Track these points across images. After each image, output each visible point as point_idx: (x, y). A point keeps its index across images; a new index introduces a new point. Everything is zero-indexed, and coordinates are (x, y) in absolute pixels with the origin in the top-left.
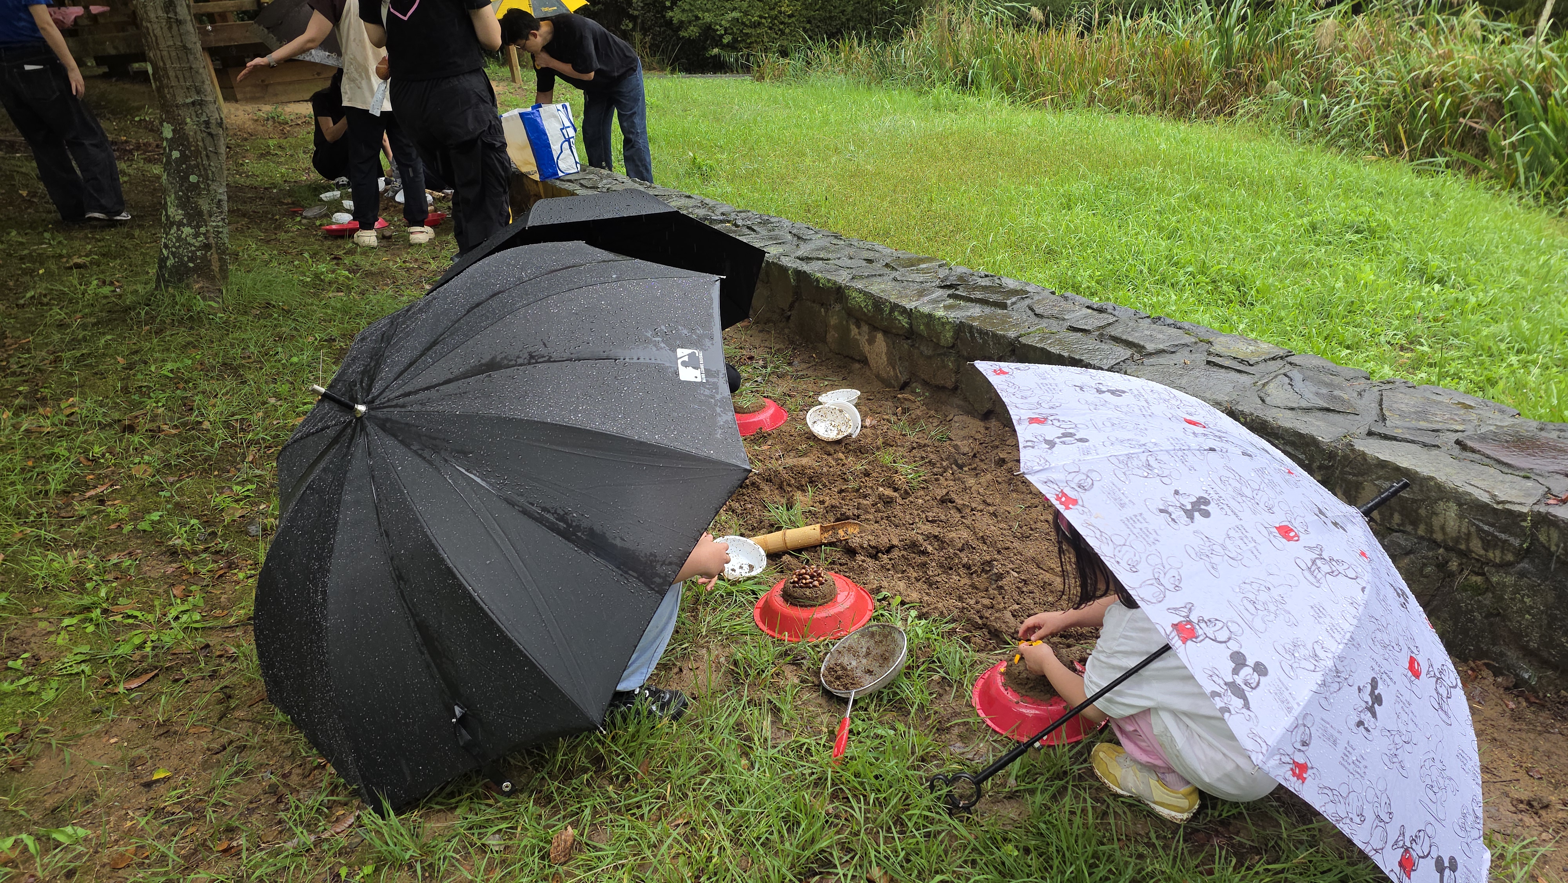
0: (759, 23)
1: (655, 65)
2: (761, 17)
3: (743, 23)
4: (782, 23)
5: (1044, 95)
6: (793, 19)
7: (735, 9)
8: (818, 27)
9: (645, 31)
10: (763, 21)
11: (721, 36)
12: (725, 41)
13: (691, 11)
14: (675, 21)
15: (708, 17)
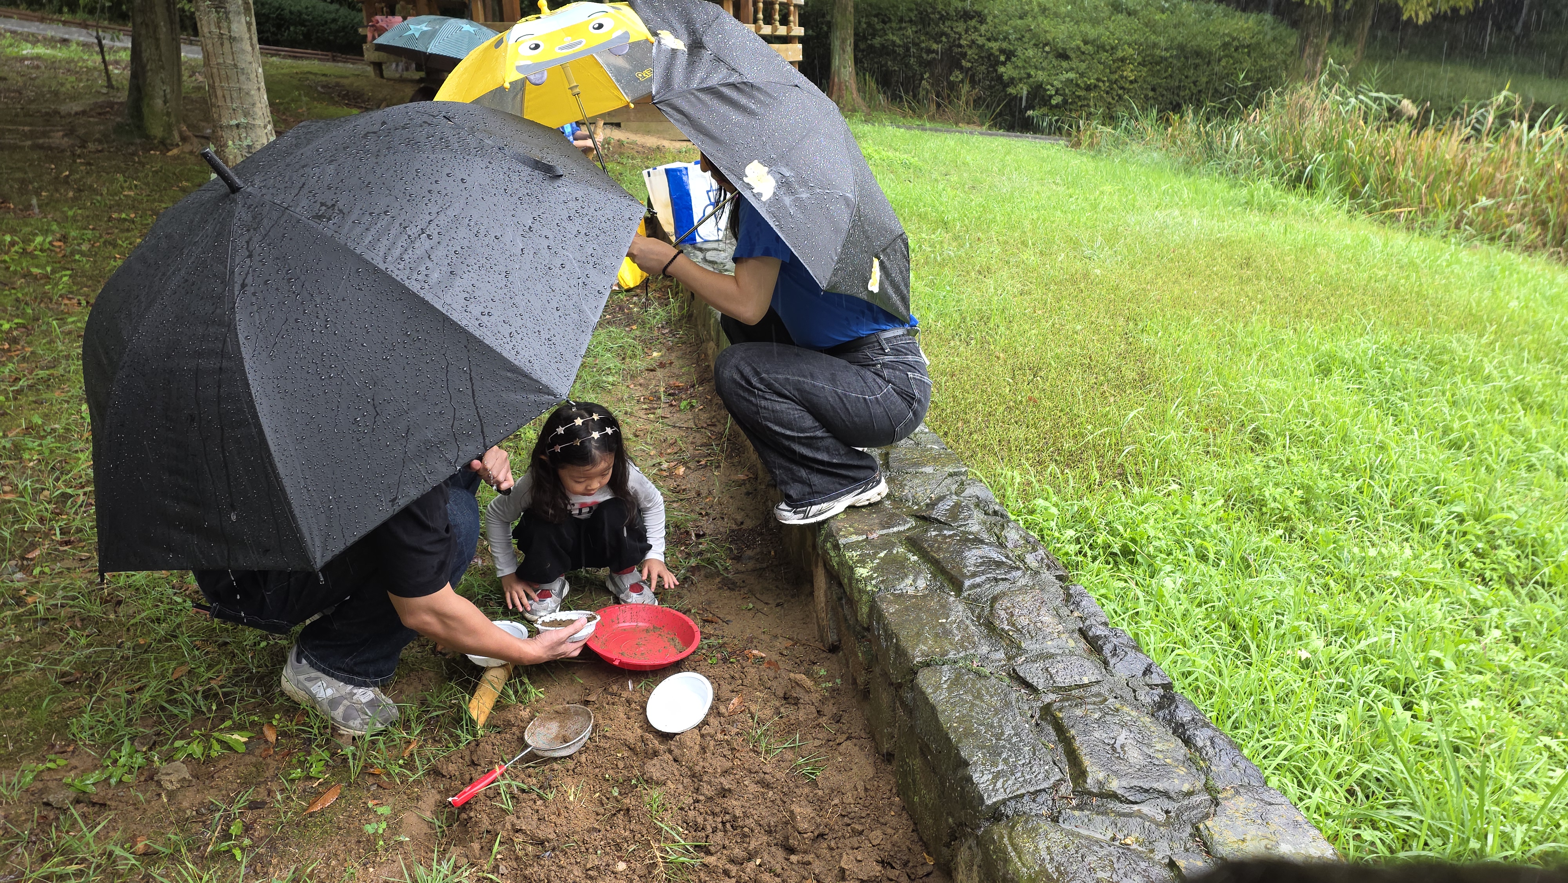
0: (1096, 86)
1: (976, 119)
2: (1098, 80)
3: (1077, 85)
4: (1122, 88)
5: (1399, 205)
6: (1135, 85)
7: (1072, 69)
8: (1163, 96)
9: (973, 82)
10: (1101, 84)
11: (1051, 97)
12: (1054, 102)
13: (1025, 68)
14: (1005, 77)
15: (1041, 76)
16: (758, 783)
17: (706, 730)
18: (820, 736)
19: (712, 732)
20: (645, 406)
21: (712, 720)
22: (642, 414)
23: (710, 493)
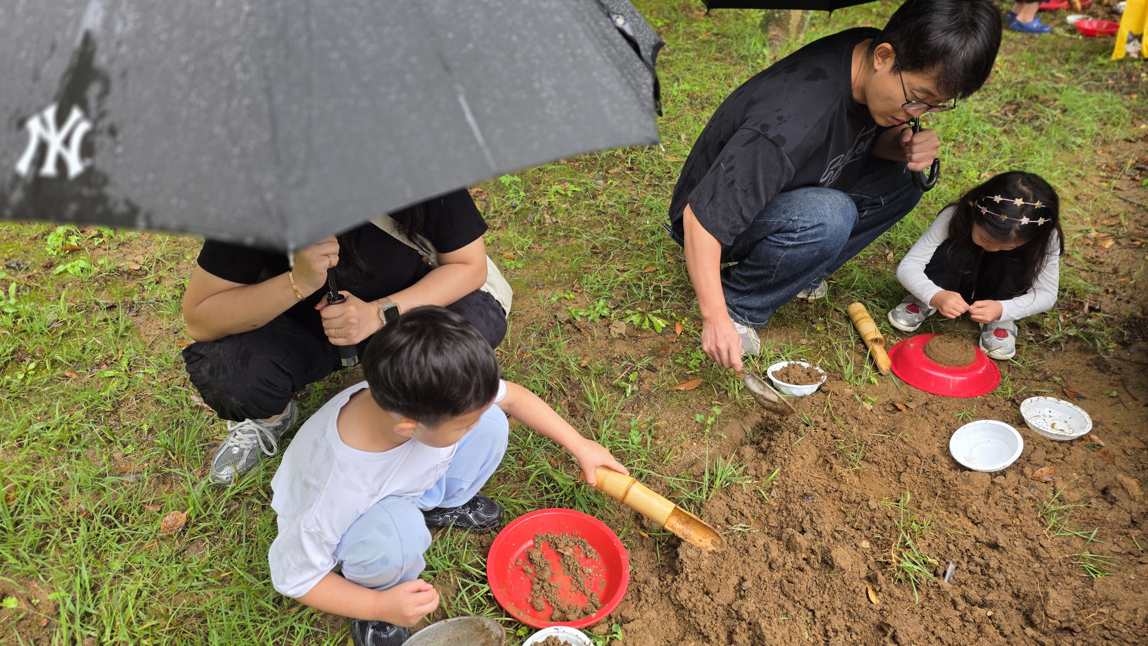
16: (1029, 549)
17: (1000, 479)
18: (1123, 545)
19: (1005, 484)
20: (1102, 174)
21: (1010, 474)
22: (1096, 181)
23: (1129, 274)
